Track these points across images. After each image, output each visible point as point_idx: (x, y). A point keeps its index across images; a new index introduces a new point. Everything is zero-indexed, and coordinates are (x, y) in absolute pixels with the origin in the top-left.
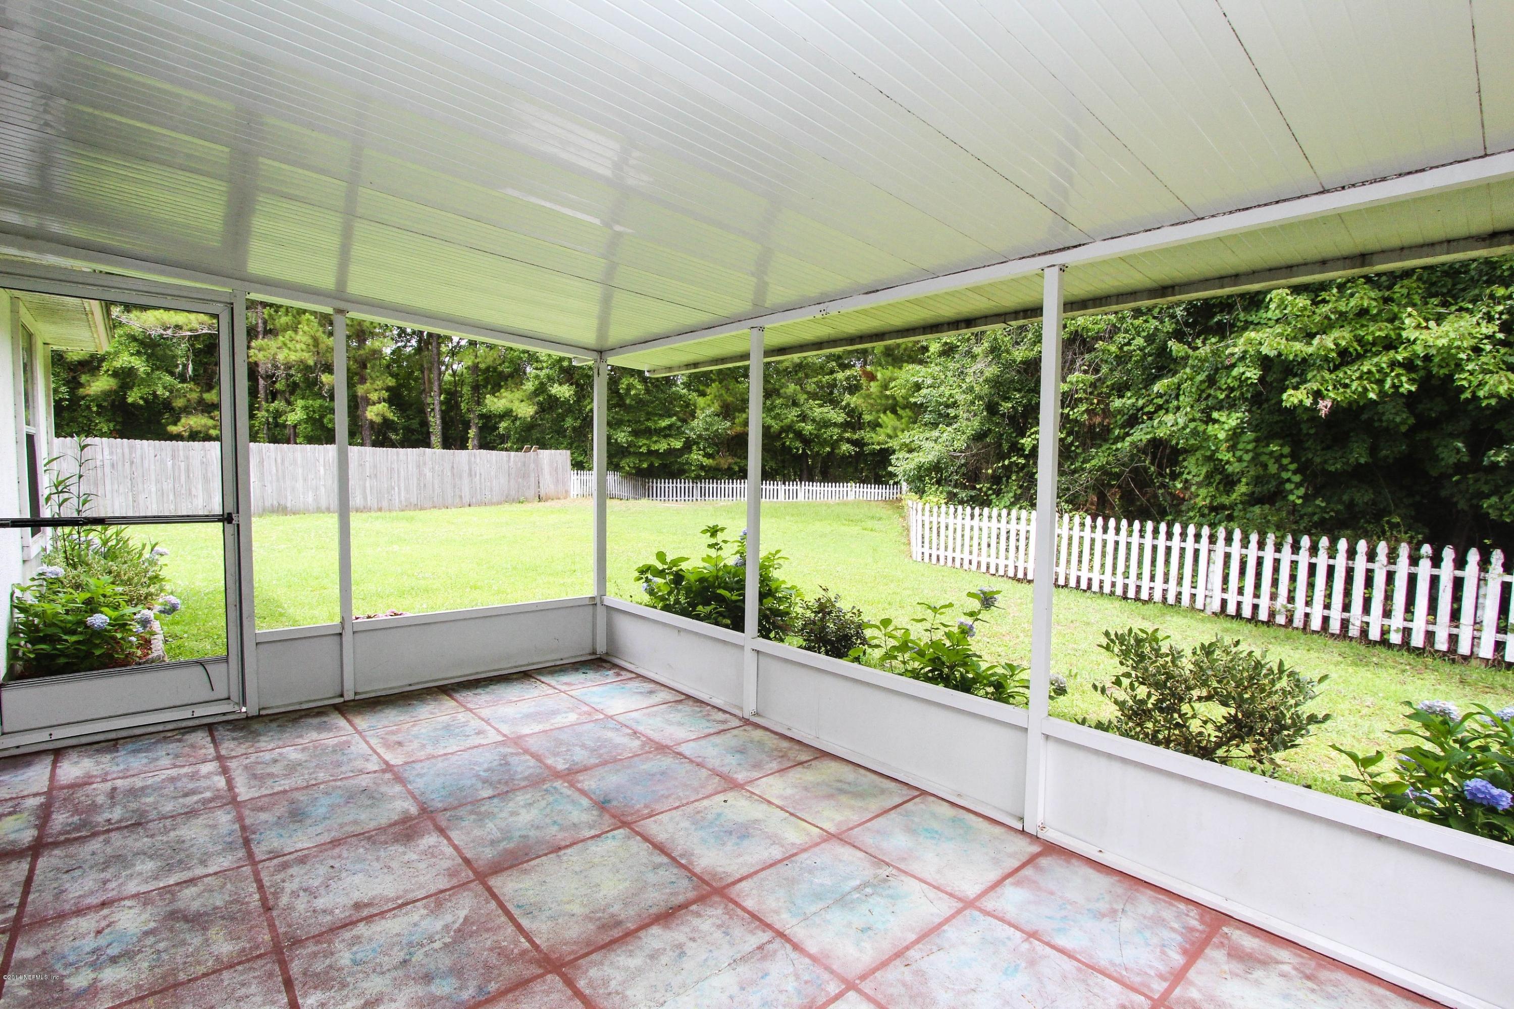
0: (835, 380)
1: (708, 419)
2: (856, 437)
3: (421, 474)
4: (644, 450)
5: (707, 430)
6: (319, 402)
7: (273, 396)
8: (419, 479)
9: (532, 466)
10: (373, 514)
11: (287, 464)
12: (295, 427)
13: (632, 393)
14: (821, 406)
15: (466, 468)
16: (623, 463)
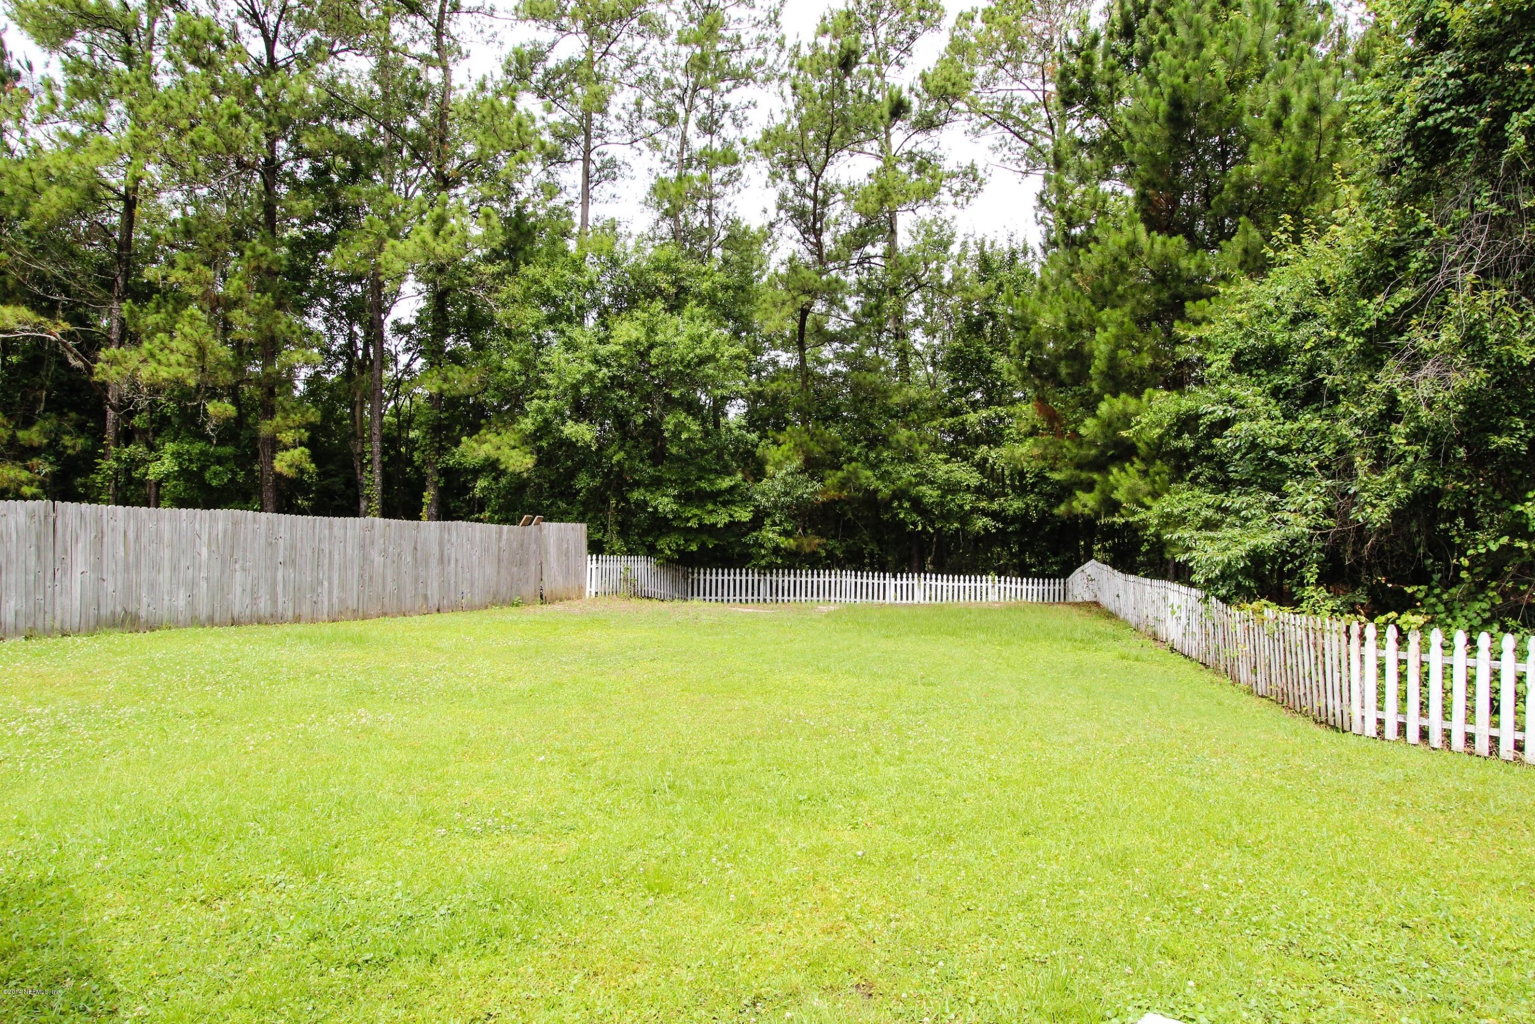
0: (963, 424)
1: (789, 479)
2: (995, 506)
3: (365, 558)
4: (693, 524)
5: (786, 494)
6: (199, 446)
7: (127, 436)
8: (362, 568)
9: (533, 547)
10: (287, 628)
11: (144, 540)
12: (159, 484)
13: (684, 436)
14: (947, 461)
15: (435, 550)
16: (661, 544)
